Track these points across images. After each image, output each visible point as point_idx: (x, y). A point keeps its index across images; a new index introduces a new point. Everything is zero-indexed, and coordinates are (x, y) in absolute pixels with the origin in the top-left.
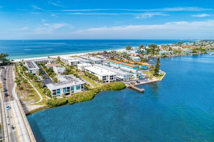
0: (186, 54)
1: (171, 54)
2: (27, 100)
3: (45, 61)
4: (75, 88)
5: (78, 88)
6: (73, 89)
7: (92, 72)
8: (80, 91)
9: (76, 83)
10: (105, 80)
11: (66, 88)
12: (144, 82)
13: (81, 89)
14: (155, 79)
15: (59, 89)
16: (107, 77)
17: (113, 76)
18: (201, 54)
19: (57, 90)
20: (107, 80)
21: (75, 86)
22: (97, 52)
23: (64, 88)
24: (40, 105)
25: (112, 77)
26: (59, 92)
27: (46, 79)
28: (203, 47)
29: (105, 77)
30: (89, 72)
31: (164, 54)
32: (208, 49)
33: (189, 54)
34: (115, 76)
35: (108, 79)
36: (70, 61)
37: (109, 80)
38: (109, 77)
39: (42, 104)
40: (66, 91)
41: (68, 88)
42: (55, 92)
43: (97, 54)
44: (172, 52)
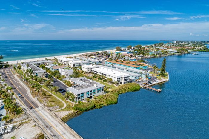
0: (172, 54)
1: (160, 54)
2: (52, 107)
3: (43, 63)
4: (96, 91)
5: (99, 91)
6: (95, 92)
7: (102, 74)
8: (100, 93)
9: (97, 86)
10: (119, 81)
11: (89, 92)
12: (155, 83)
13: (101, 92)
14: (163, 79)
15: (83, 93)
16: (121, 79)
17: (126, 77)
18: (185, 54)
19: (81, 94)
20: (121, 82)
21: (96, 89)
22: (90, 53)
23: (87, 92)
24: (68, 110)
25: (125, 79)
26: (83, 96)
27: (55, 82)
28: (184, 48)
29: (119, 78)
30: (99, 74)
31: (154, 54)
32: (189, 50)
33: (175, 54)
34: (128, 77)
35: (122, 80)
36: (72, 62)
37: (123, 82)
38: (123, 78)
39: (69, 109)
40: (89, 95)
41: (91, 91)
42: (79, 96)
43: (90, 55)
44: (161, 52)
